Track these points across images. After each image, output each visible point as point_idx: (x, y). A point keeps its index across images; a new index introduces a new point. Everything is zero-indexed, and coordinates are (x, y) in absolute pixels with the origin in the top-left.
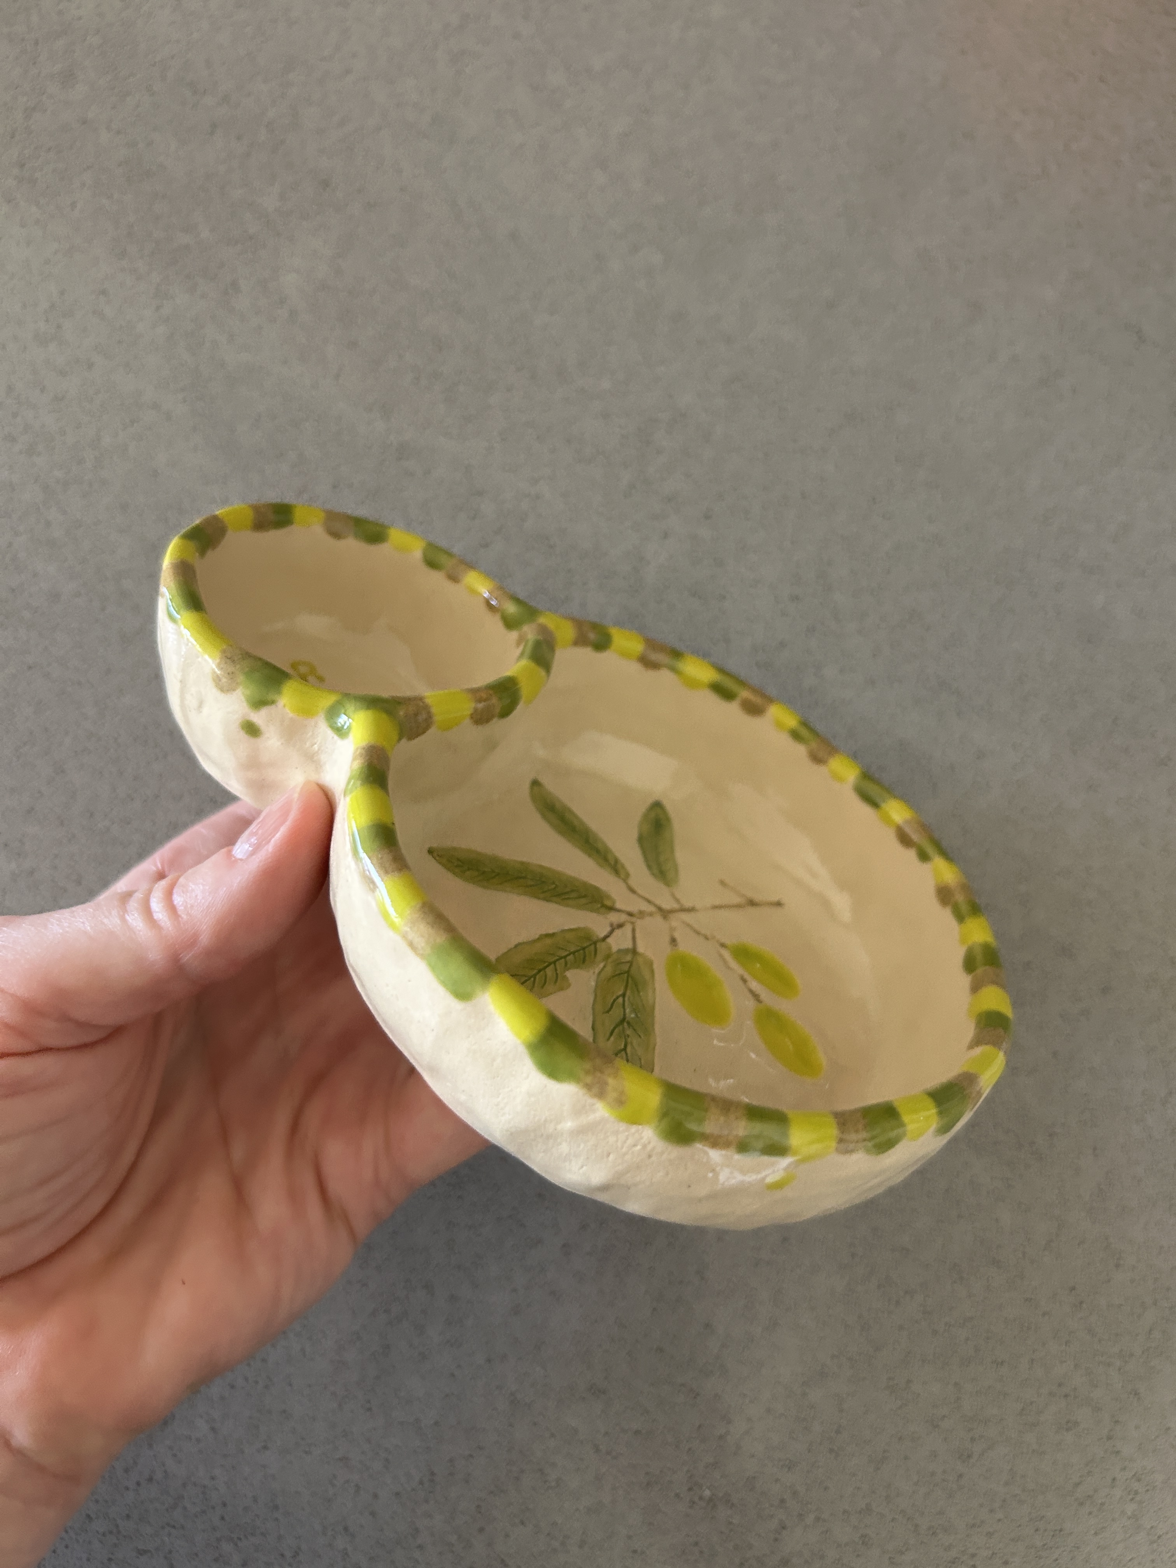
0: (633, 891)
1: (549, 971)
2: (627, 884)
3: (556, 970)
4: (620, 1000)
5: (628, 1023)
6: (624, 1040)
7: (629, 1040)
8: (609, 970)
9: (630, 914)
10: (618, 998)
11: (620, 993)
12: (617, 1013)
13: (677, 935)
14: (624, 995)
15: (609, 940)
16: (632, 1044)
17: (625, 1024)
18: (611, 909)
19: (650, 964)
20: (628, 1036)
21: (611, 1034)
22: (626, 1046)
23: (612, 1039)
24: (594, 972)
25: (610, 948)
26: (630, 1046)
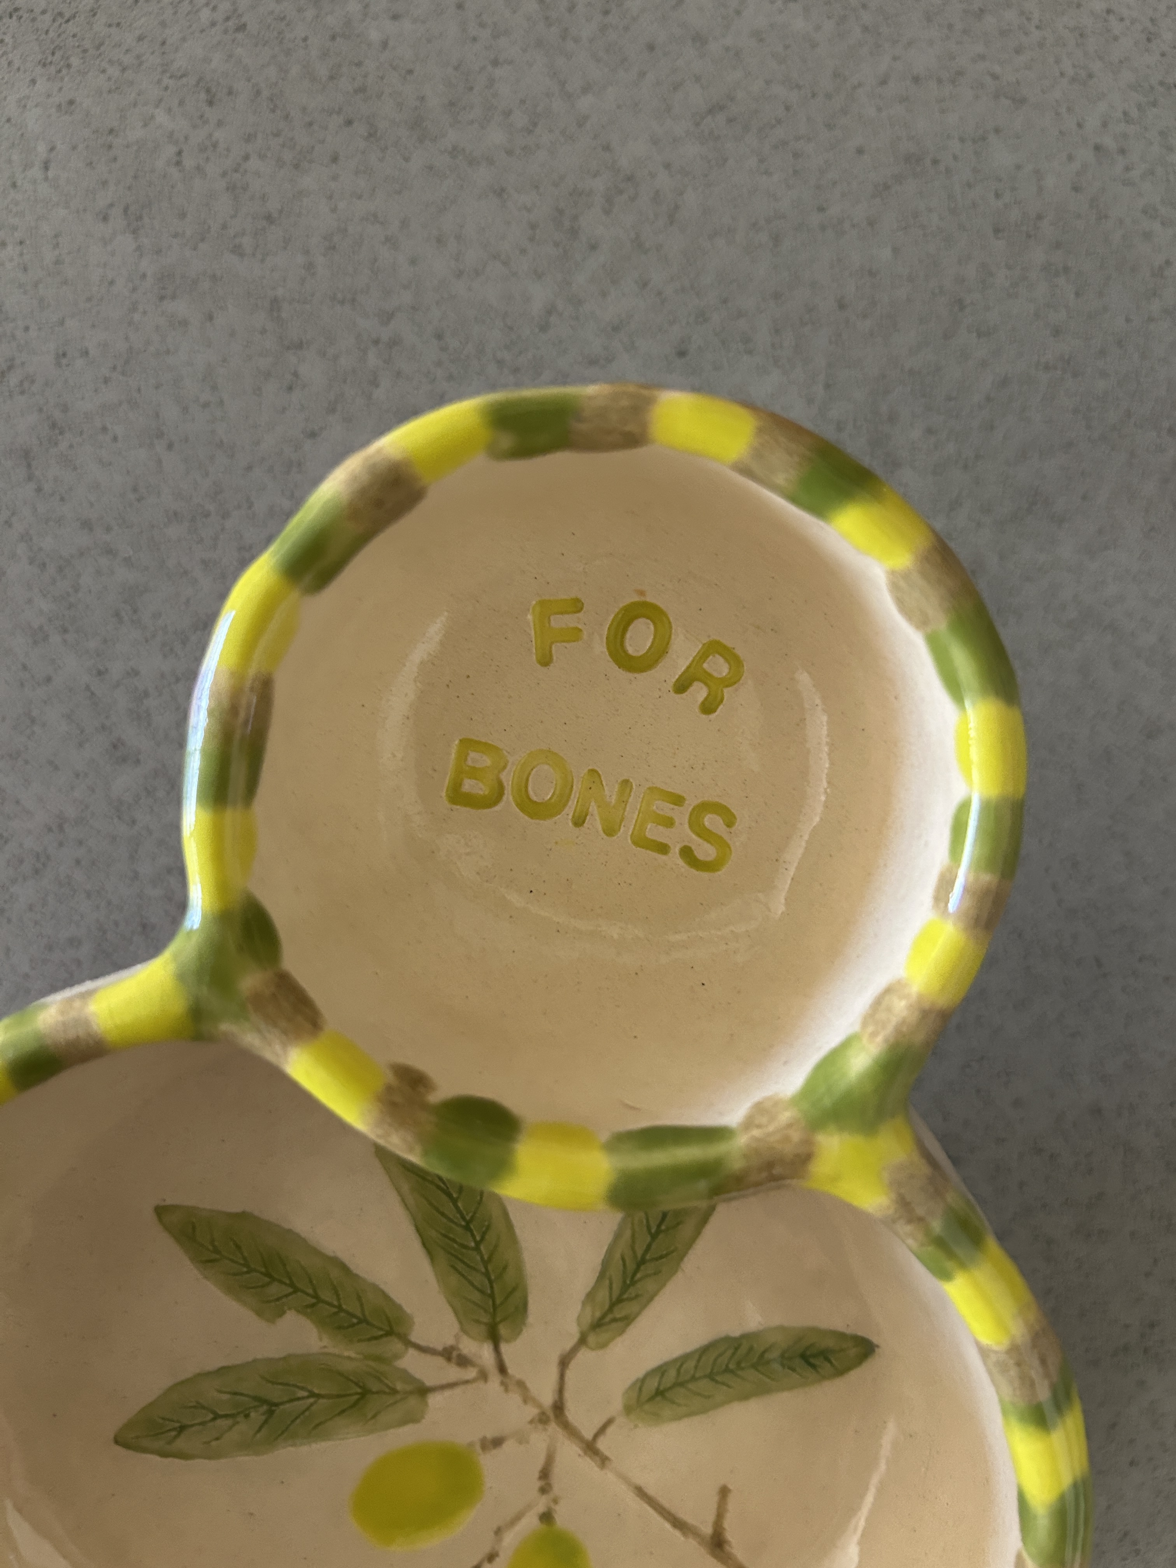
0: (564, 1363)
1: (275, 1289)
2: (574, 1350)
3: (287, 1296)
4: (305, 1394)
5: (271, 1413)
6: (234, 1412)
7: (240, 1418)
8: (348, 1367)
9: (502, 1369)
10: (302, 1388)
11: (316, 1391)
12: (274, 1393)
13: (509, 1446)
14: (319, 1396)
15: (412, 1352)
16: (238, 1423)
17: (265, 1408)
18: (494, 1338)
19: (413, 1418)
20: (247, 1416)
21: (236, 1394)
22: (226, 1416)
23: (225, 1397)
24: (325, 1347)
25: (397, 1357)
26: (229, 1422)
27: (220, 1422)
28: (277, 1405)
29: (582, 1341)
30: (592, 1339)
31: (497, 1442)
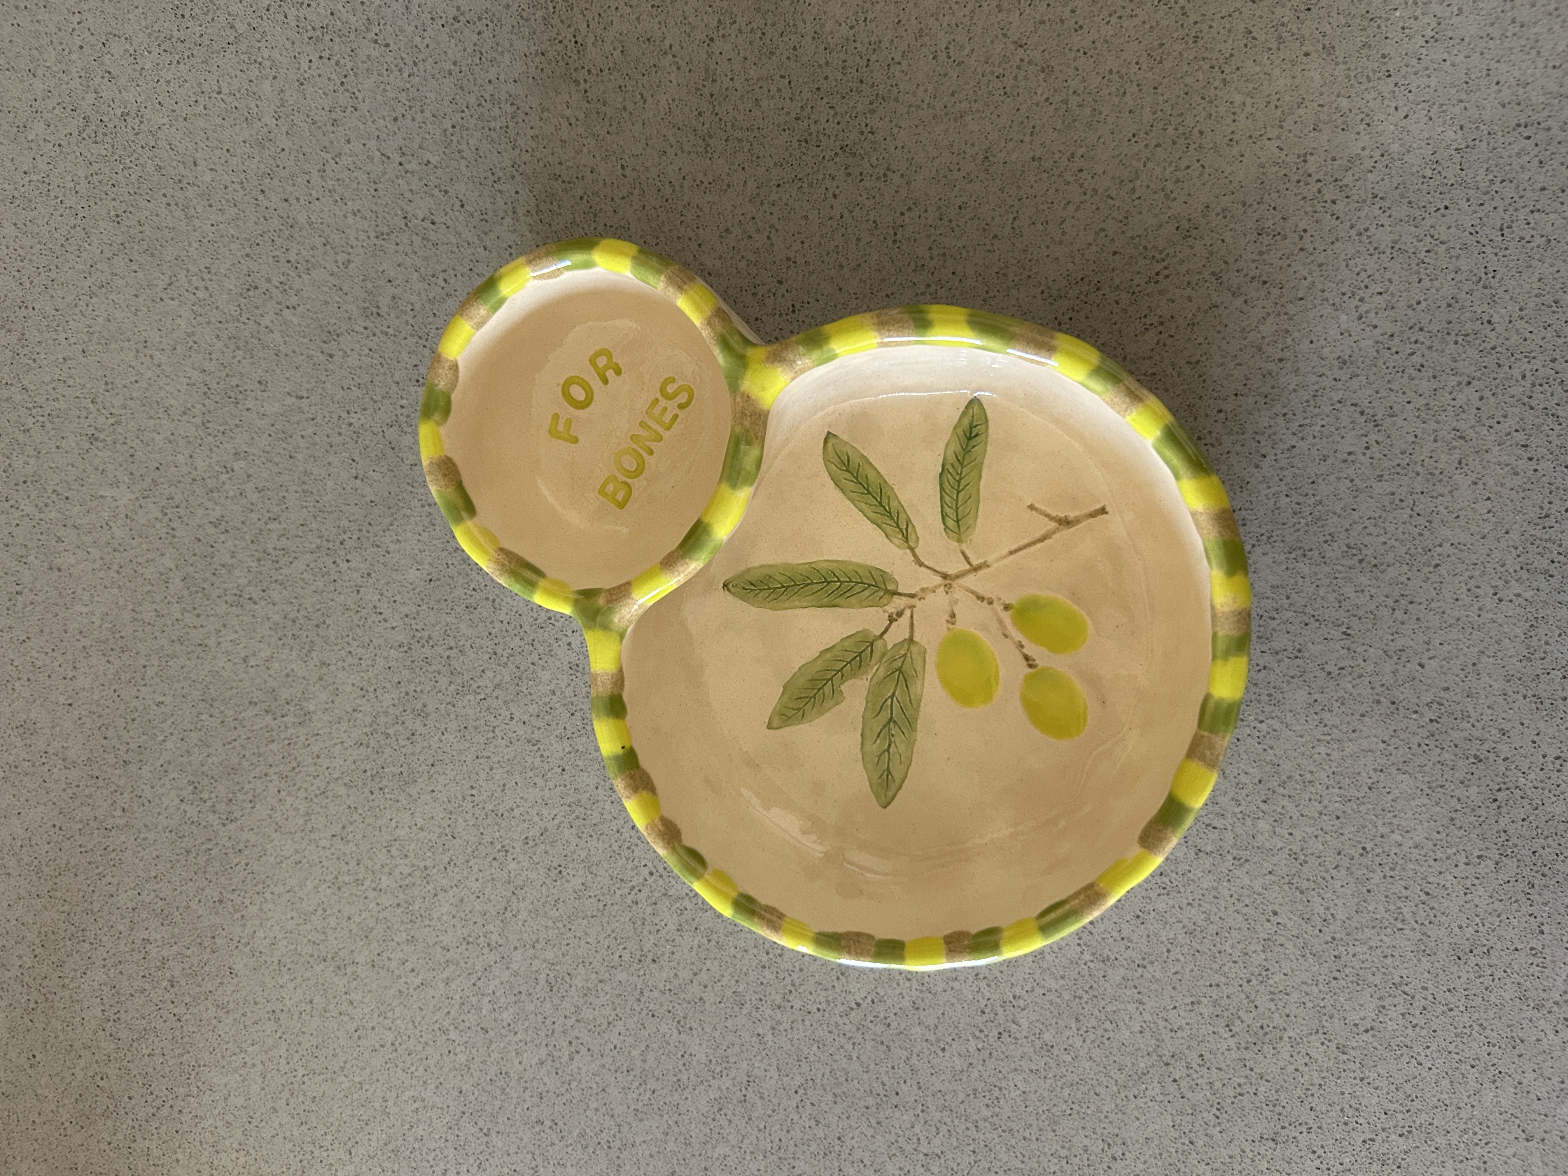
0: (921, 564)
1: (827, 689)
2: (915, 555)
3: (833, 685)
4: (890, 700)
5: (895, 722)
6: (888, 741)
7: (893, 739)
8: (882, 673)
9: (912, 596)
10: (886, 700)
11: (890, 694)
12: (885, 715)
13: (957, 610)
14: (894, 694)
15: (885, 636)
16: (895, 741)
17: (891, 724)
18: (893, 593)
19: (924, 653)
20: (893, 735)
21: (878, 736)
22: (889, 745)
23: (878, 741)
24: (867, 679)
25: (885, 646)
26: (893, 745)
27: (891, 751)
28: (892, 717)
29: (912, 550)
30: (912, 544)
31: (953, 615)
